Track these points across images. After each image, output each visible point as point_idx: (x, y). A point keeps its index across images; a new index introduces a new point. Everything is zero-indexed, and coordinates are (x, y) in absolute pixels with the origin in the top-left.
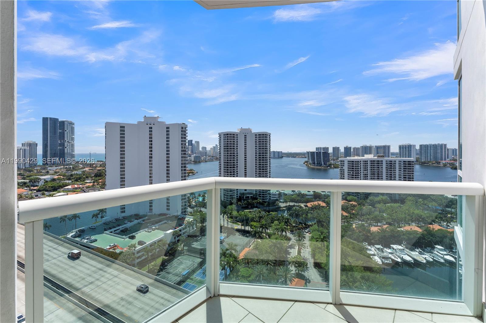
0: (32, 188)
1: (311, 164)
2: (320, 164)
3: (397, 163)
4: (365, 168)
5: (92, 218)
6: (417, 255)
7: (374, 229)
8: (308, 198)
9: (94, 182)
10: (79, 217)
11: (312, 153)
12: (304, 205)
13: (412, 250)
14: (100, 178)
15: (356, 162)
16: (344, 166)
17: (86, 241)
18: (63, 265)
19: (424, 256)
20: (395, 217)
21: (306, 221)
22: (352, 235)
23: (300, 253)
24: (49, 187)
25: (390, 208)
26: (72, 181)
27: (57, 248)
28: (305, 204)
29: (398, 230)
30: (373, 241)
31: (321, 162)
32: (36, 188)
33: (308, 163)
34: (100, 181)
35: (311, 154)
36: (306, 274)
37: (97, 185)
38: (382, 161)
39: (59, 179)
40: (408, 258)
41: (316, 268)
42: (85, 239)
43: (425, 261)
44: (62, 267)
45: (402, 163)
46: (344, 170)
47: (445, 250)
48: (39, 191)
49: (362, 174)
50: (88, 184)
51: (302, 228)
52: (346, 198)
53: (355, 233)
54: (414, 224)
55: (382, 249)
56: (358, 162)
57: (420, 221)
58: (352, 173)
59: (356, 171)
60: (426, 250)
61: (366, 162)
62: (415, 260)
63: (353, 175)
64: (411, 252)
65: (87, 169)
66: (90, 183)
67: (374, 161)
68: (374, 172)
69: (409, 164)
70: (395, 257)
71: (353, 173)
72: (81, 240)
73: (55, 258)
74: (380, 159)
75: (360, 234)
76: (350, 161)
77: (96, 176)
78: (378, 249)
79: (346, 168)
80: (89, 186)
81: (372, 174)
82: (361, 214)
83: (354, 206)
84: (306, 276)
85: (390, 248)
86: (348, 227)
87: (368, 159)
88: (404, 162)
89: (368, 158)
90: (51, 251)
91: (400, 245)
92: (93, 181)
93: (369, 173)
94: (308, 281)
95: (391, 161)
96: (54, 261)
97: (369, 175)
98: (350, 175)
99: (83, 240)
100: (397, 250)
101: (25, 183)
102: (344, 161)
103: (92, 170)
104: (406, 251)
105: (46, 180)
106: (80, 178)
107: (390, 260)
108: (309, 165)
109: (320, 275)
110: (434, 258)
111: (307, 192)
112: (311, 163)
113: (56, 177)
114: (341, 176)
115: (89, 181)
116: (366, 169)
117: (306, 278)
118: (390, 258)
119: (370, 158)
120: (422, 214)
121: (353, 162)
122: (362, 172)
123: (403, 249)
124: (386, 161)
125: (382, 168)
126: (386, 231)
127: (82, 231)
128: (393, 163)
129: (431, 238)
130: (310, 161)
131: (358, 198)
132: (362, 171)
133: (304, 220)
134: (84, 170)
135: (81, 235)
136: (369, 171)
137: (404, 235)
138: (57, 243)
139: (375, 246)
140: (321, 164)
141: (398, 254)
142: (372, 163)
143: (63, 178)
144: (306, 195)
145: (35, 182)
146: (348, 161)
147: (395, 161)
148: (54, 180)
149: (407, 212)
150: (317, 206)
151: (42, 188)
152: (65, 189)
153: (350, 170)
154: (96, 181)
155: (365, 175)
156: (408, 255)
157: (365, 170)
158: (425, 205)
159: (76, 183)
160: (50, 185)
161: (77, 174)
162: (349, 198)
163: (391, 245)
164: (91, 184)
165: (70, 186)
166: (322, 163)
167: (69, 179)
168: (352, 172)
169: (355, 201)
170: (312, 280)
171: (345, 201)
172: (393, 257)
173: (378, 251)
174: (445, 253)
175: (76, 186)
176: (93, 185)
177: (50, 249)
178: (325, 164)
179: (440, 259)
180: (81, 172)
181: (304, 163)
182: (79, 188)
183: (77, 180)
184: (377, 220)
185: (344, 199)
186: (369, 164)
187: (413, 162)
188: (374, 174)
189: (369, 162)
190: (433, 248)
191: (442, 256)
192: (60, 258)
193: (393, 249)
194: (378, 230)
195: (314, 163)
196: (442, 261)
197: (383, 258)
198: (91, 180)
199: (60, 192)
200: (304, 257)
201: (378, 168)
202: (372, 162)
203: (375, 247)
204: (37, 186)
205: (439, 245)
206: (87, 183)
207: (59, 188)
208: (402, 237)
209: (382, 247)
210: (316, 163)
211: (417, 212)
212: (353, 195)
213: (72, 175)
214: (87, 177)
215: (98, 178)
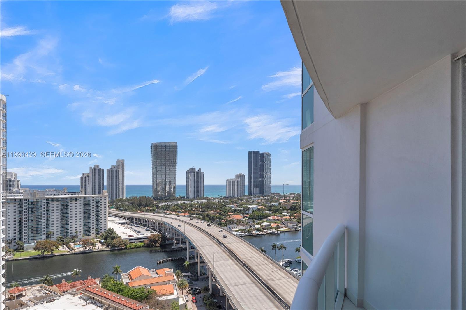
0: (245, 215)
5: (296, 252)
9: (290, 216)
10: (285, 248)
14: (295, 211)
17: (296, 273)
18: (285, 288)
24: (256, 215)
26: (272, 213)
27: (277, 271)
32: (247, 216)
34: (296, 214)
37: (294, 219)
39: (262, 210)
42: (294, 270)
44: (284, 289)
48: (249, 218)
50: (285, 217)
65: (282, 201)
66: (287, 215)
72: (291, 271)
73: (277, 280)
77: (292, 209)
80: (286, 219)
90: (274, 273)
92: (289, 214)
96: (277, 281)
99: (292, 271)
101: (241, 211)
103: (286, 202)
105: (253, 209)
106: (278, 210)
113: (260, 207)
115: (286, 214)
127: (290, 262)
134: (280, 202)
135: (290, 266)
138: (277, 268)
143: (265, 209)
145: (246, 210)
148: (259, 210)
151: (252, 216)
152: (267, 219)
154: (292, 214)
159: (275, 215)
160: (257, 214)
161: (275, 206)
164: (288, 217)
165: (271, 217)
167: (270, 210)
175: (276, 217)
176: (290, 218)
177: (273, 270)
180: (277, 204)
182: (279, 220)
183: (275, 212)
192: (281, 281)
198: (288, 213)
199: (264, 222)
204: (247, 214)
206: (284, 215)
207: (263, 218)
213: (271, 206)
214: (283, 210)
215: (293, 212)
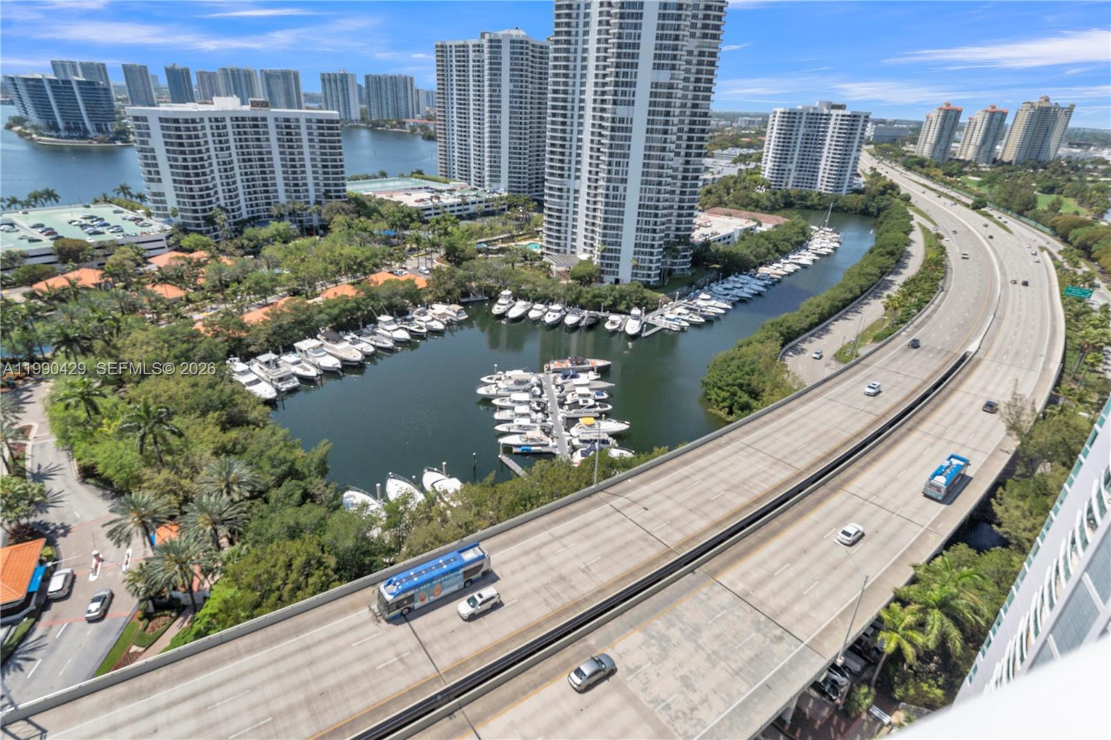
1: (41, 131)
2: (77, 129)
3: (303, 124)
4: (220, 142)
6: (346, 349)
7: (255, 316)
8: (34, 267)
11: (35, 86)
12: (24, 295)
13: (338, 340)
15: (186, 121)
16: (149, 135)
19: (359, 346)
20: (304, 274)
21: (30, 349)
22: (194, 348)
23: (21, 463)
25: (294, 251)
28: (26, 289)
29: (309, 305)
30: (252, 349)
31: (84, 124)
33: (27, 124)
35: (28, 86)
36: (52, 517)
38: (264, 119)
40: (330, 362)
41: (88, 483)
43: (359, 357)
45: (315, 126)
46: (152, 150)
47: (395, 322)
49: (214, 161)
51: (18, 378)
52: (178, 241)
53: (201, 342)
54: (344, 280)
55: (275, 361)
56: (194, 121)
57: (355, 271)
58: (180, 160)
59: (192, 152)
60: (365, 330)
61: (218, 120)
62: (343, 361)
63: (186, 167)
64: (336, 346)
67: (243, 119)
68: (249, 154)
69: (330, 128)
70: (305, 369)
71: (185, 160)
74: (260, 113)
75: (218, 340)
76: (166, 120)
78: (267, 363)
79: (157, 141)
81: (244, 160)
82: (220, 281)
83: (199, 264)
84: (52, 522)
85: (294, 350)
86: (179, 330)
87: (223, 111)
88: (320, 121)
89: (225, 109)
91: (313, 336)
93: (235, 157)
94: (61, 531)
95: (287, 120)
97: (236, 165)
98: (177, 167)
100: (309, 352)
102: (145, 119)
104: (327, 347)
107: (295, 379)
108: (30, 135)
109: (103, 495)
110: (378, 344)
111: (26, 241)
112: (35, 128)
114: (150, 172)
116: (223, 146)
117: (52, 528)
118: (294, 374)
119: (230, 108)
120: (358, 253)
121: (176, 121)
122: (214, 157)
123: (322, 345)
124: (276, 119)
125: (268, 140)
126: (283, 313)
128: (293, 124)
129: (372, 303)
130: (34, 118)
131: (217, 237)
132: (213, 153)
133: (20, 347)
136: (233, 151)
137: (320, 312)
139: (258, 358)
140: (85, 128)
141: (311, 360)
142: (238, 126)
144: (25, 256)
146: (161, 120)
147: (297, 120)
149: (328, 254)
150: (64, 289)
153: (174, 152)
155: (224, 163)
156: (331, 354)
157: (222, 149)
158: (365, 230)
162: (187, 241)
163: (296, 345)
166: (89, 126)
168: (180, 157)
169: (205, 247)
170: (76, 520)
171: (175, 254)
172: (300, 372)
173: (266, 369)
174: (395, 326)
178: (99, 130)
179: (386, 341)
181: (9, 127)
184: (263, 290)
185: (174, 247)
186: (230, 130)
187: (337, 122)
188: (250, 160)
189: (228, 123)
190: (376, 322)
191: (389, 334)
193: (301, 351)
194: (265, 317)
195: (54, 127)
196: (390, 344)
197: (281, 380)
200: (39, 467)
201: (258, 140)
202: (238, 120)
203: (261, 362)
205: (385, 314)
208: (317, 318)
209: (274, 356)
210: (61, 125)
211: (347, 250)
212: (200, 232)
